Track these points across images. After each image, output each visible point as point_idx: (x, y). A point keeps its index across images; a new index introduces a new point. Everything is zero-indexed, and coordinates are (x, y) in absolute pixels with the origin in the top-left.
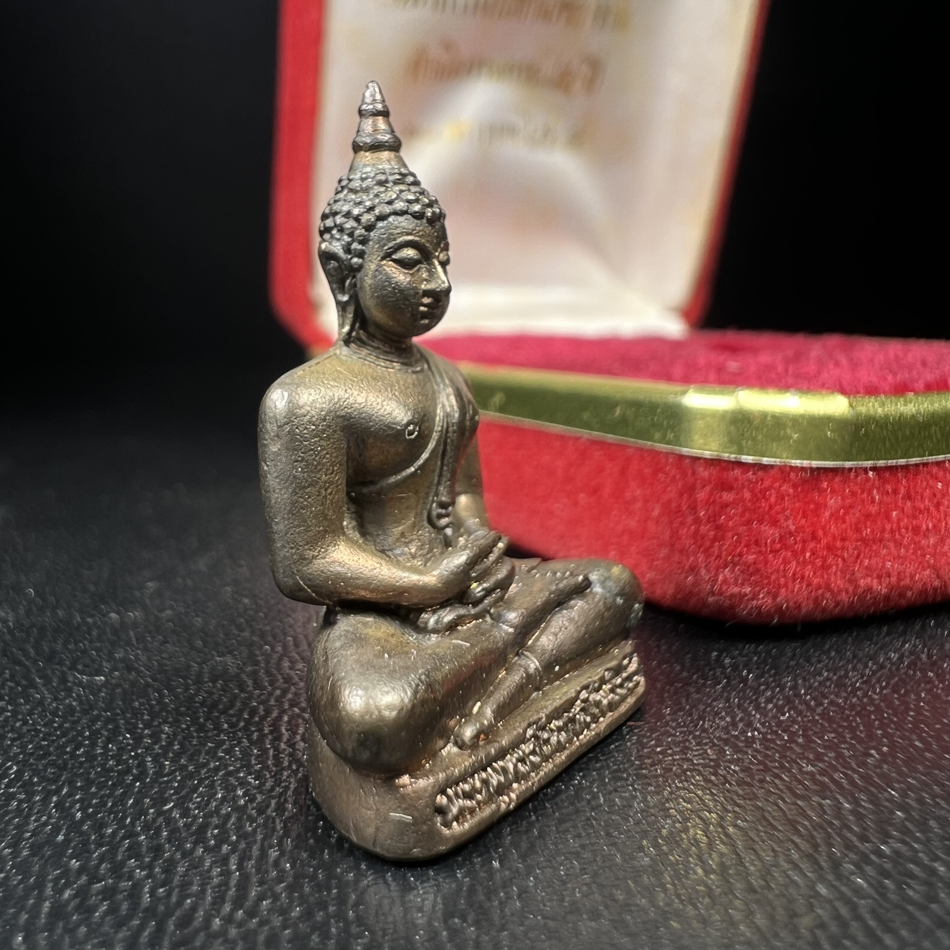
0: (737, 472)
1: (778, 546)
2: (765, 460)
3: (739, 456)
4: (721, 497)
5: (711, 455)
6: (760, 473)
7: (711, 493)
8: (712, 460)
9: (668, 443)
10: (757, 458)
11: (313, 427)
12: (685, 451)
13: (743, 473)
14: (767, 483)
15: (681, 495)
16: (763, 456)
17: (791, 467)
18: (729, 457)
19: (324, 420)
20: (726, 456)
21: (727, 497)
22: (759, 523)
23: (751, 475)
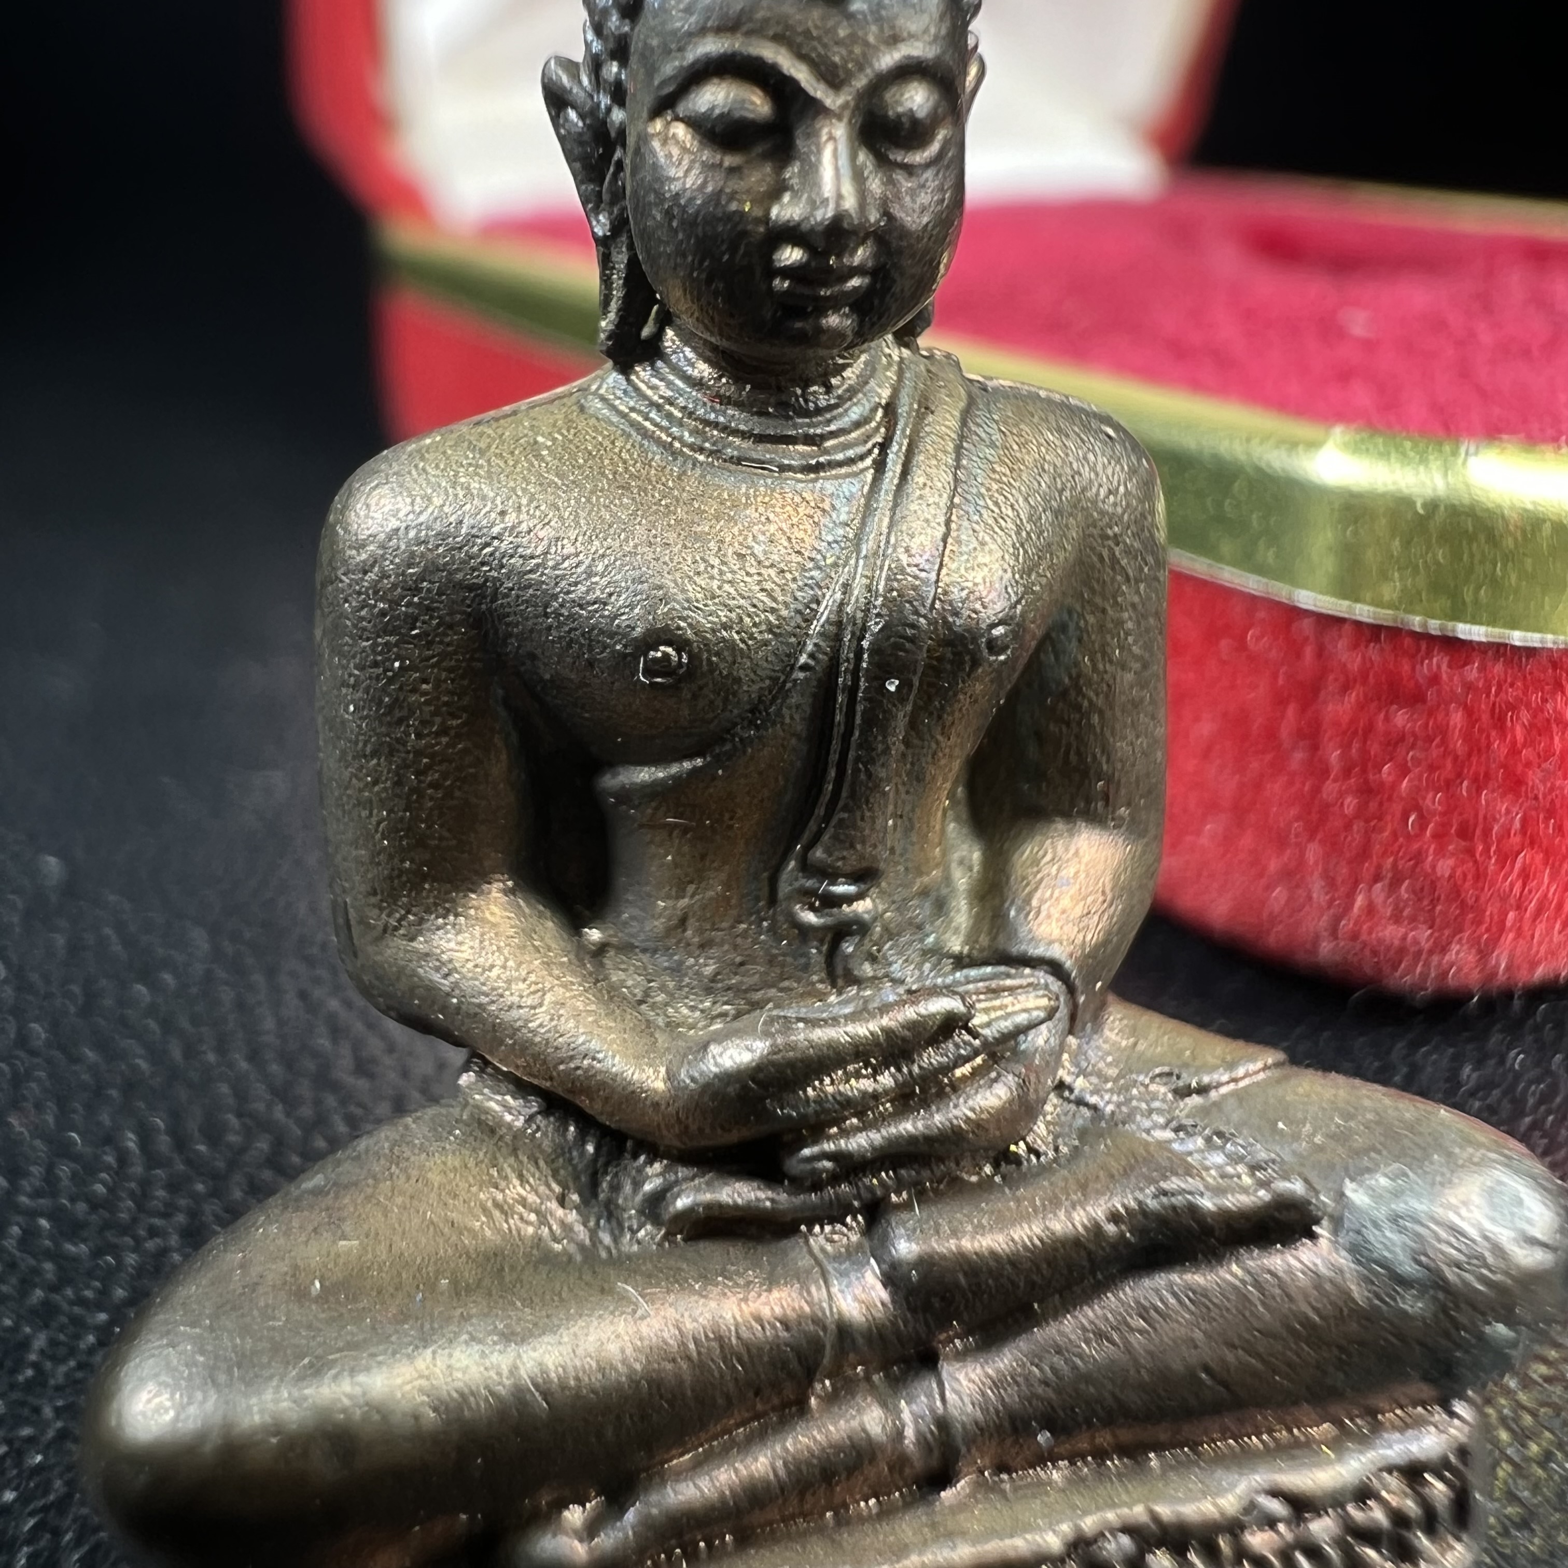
0: (1439, 662)
1: (1515, 840)
2: (1517, 638)
3: (1450, 624)
6: (1498, 668)
10: (1497, 631)
16: (1514, 626)
20: (1416, 622)
21: (1401, 718)
22: (1478, 785)
23: (1472, 672)
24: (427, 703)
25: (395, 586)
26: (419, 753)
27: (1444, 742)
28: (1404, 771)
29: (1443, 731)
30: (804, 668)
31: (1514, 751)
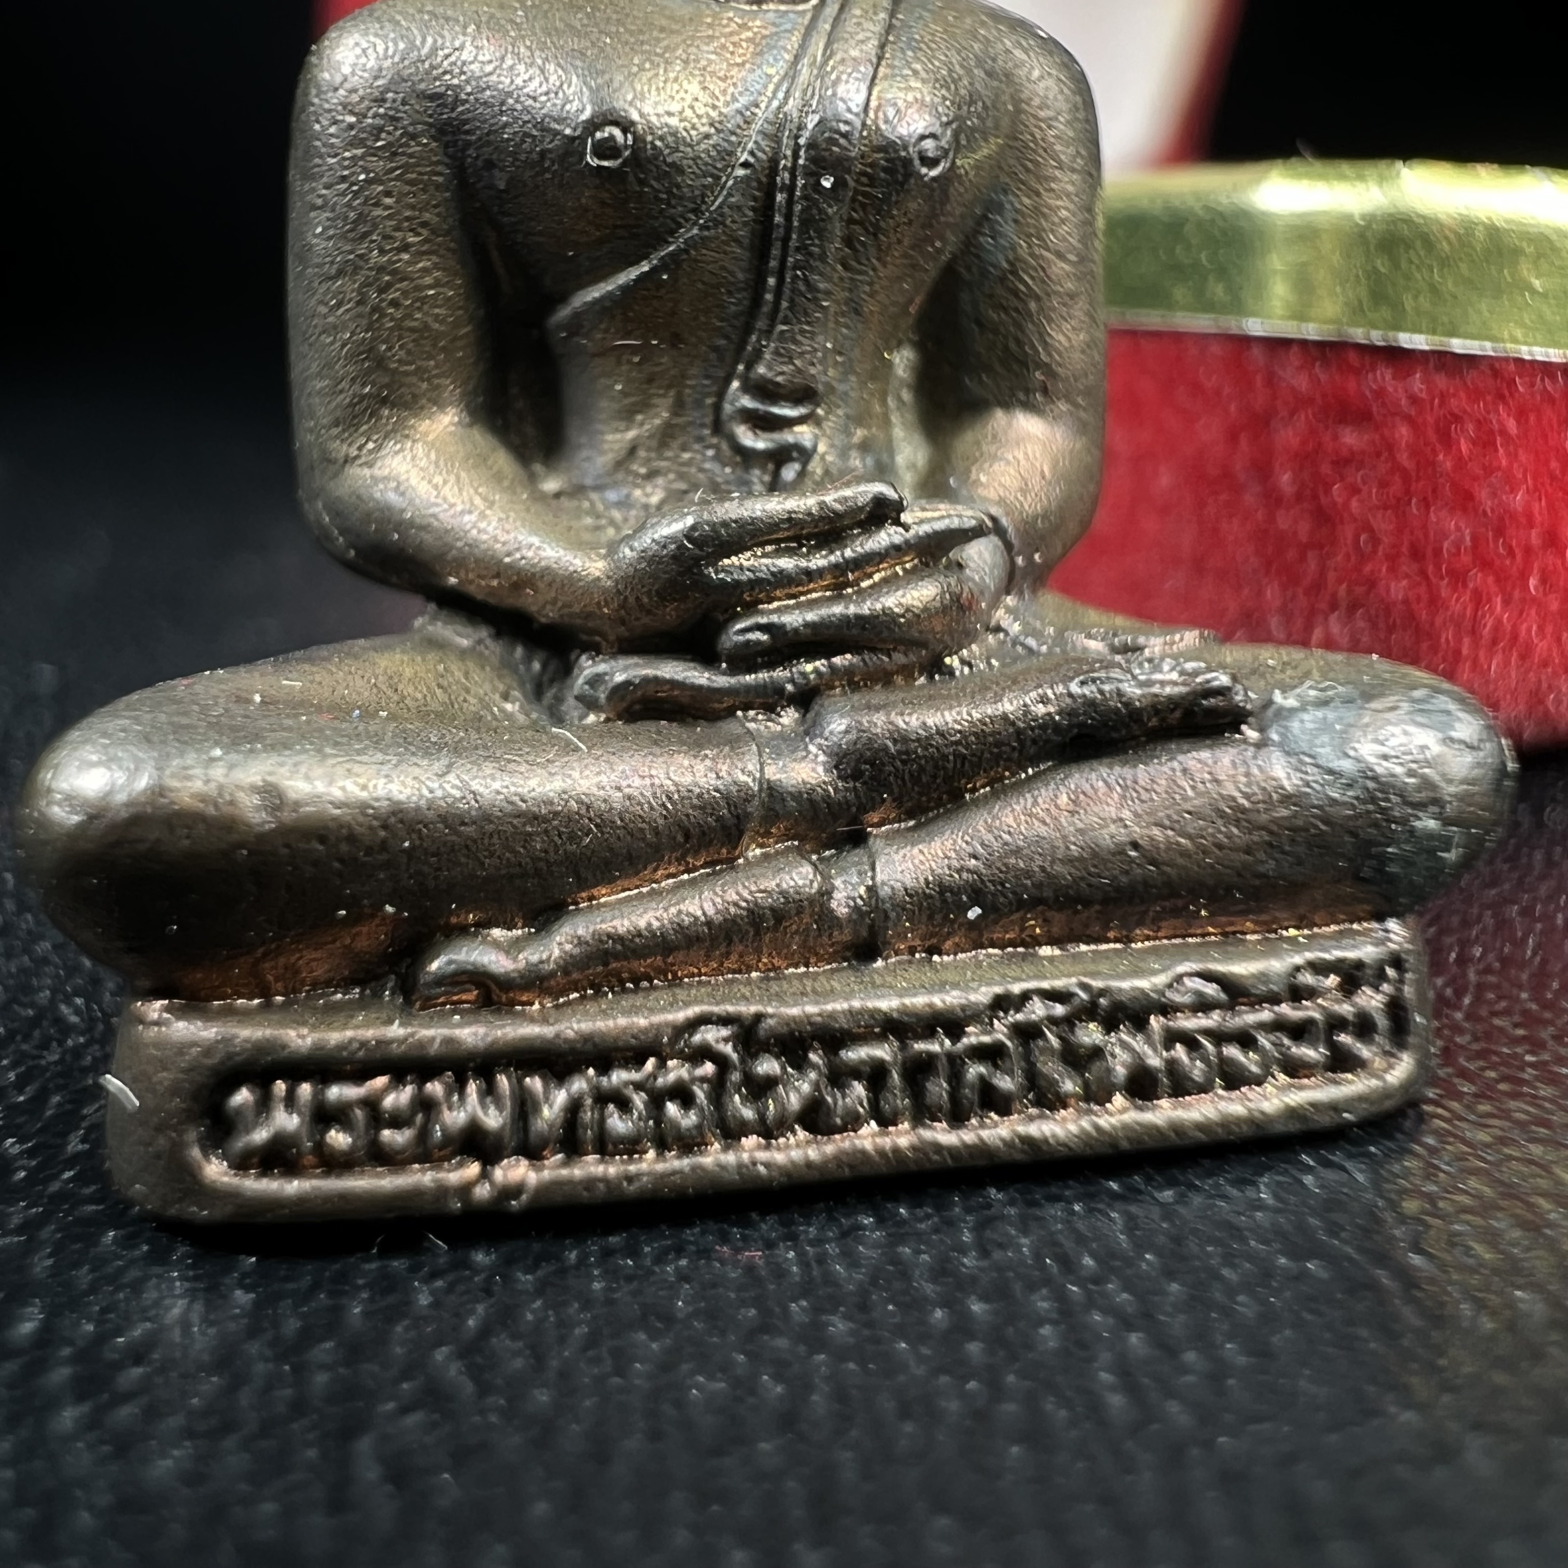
0: (1384, 376)
1: (1466, 559)
2: (1458, 345)
3: (1391, 334)
4: (1336, 438)
5: (1320, 332)
6: (1441, 381)
7: (1310, 430)
8: (1321, 345)
9: (1210, 310)
10: (1437, 339)
11: (353, 119)
13: (1397, 377)
16: (1453, 334)
17: (1519, 361)
18: (1367, 337)
19: (381, 101)
20: (1358, 334)
21: (1351, 438)
22: (1426, 504)
23: (1417, 383)
24: (389, 217)
25: (362, 99)
26: (381, 269)
27: (1392, 457)
28: (1354, 490)
29: (1390, 447)
30: (746, 165)
31: (1460, 463)
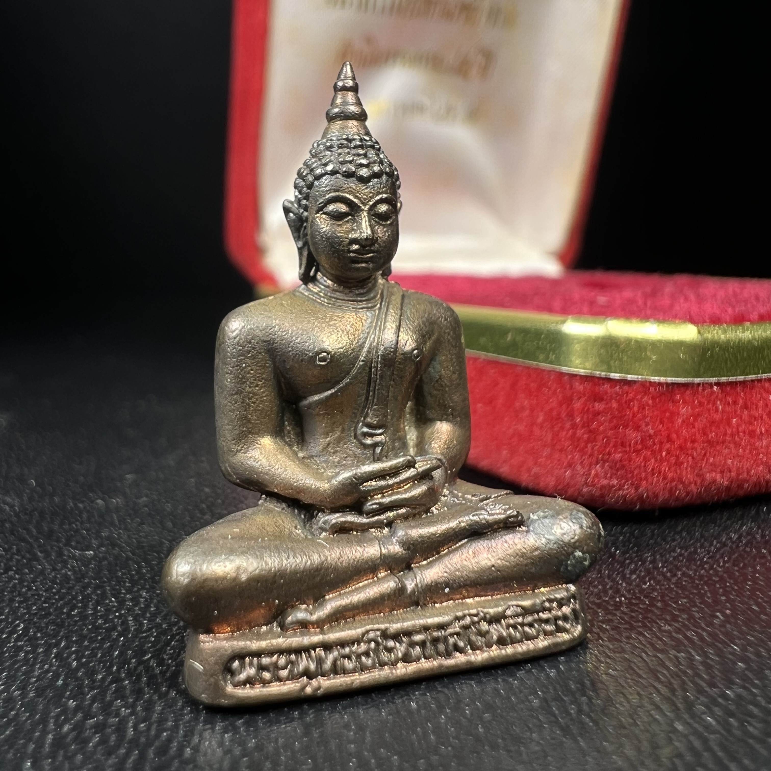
2: (630, 377)
3: (608, 374)
4: (593, 407)
5: (585, 373)
7: (585, 404)
8: (586, 377)
9: (551, 363)
10: (623, 375)
12: (564, 369)
13: (611, 387)
14: (631, 395)
15: (561, 404)
16: (628, 373)
17: (650, 383)
18: (600, 374)
20: (597, 374)
27: (612, 413)
